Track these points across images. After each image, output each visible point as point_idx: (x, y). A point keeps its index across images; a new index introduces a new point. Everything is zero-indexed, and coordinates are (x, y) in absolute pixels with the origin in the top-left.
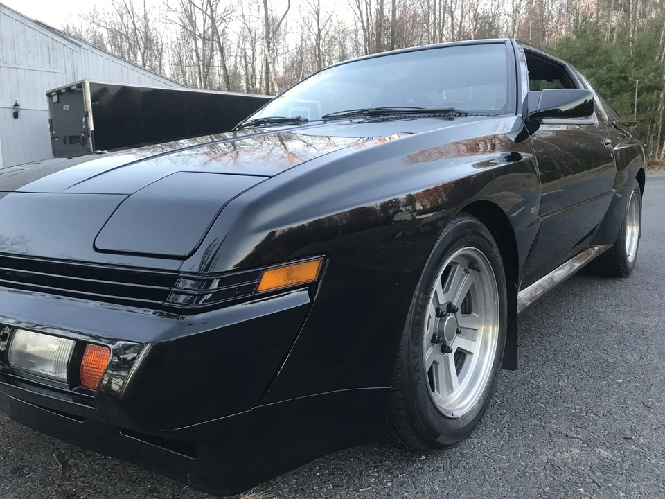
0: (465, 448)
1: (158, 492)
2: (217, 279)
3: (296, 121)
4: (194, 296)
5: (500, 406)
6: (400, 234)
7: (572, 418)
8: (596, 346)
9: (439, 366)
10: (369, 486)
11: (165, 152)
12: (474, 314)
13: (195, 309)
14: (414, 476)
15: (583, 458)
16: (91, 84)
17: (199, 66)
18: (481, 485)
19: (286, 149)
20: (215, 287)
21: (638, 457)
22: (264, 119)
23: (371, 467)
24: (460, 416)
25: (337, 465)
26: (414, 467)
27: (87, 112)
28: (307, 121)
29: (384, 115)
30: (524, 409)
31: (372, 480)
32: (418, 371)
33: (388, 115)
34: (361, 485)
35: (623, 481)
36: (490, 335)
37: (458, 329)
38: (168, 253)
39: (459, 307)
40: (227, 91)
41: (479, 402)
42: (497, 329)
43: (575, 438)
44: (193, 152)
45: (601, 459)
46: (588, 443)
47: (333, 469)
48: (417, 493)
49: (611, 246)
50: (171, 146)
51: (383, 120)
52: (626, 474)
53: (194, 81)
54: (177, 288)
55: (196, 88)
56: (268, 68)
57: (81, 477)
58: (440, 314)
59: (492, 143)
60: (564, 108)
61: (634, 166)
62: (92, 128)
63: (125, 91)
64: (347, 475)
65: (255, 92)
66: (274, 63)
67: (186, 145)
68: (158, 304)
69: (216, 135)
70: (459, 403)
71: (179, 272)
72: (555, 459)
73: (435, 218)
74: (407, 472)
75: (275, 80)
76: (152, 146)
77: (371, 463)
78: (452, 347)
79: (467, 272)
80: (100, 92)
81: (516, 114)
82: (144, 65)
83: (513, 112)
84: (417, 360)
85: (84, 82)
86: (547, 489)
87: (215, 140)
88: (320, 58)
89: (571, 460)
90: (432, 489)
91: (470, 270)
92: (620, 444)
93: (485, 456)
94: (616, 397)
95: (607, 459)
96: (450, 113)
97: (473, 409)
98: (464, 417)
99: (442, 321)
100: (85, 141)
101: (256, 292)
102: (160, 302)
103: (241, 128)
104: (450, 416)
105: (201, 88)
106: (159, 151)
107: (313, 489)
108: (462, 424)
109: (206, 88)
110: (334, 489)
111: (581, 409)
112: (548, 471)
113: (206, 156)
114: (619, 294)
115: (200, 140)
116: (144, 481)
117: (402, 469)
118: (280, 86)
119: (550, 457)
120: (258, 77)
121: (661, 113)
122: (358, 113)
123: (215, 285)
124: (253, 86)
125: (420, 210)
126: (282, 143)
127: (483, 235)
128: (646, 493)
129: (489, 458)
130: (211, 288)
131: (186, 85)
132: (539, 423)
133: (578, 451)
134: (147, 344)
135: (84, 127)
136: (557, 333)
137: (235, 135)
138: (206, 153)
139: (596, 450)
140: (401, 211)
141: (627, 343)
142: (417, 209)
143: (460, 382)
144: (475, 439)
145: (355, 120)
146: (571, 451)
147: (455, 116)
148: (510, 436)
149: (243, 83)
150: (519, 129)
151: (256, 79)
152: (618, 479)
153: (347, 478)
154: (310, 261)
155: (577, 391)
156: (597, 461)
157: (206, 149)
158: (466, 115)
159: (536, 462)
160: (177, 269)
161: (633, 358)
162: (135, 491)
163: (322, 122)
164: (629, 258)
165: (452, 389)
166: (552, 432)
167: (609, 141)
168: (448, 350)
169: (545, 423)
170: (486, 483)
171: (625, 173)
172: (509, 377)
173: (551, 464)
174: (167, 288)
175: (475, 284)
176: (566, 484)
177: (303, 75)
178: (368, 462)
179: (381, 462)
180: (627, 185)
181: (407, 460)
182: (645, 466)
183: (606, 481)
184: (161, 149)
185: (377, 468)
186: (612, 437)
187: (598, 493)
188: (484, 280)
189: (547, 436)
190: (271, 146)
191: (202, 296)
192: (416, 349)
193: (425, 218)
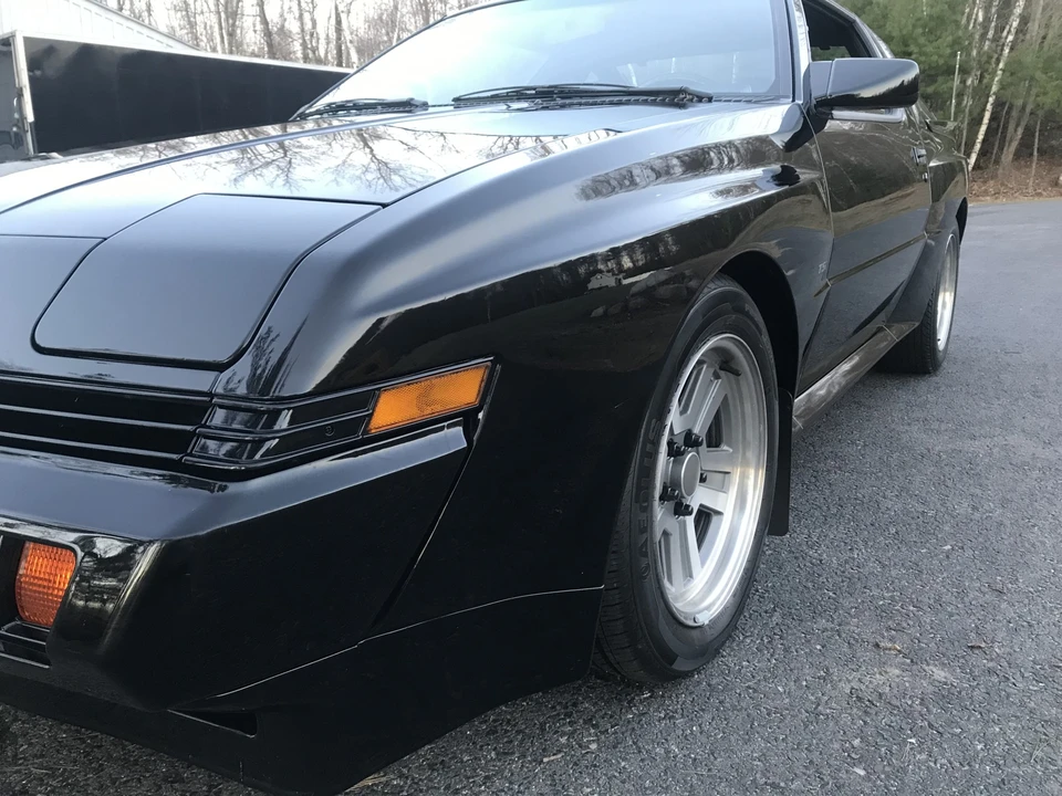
0: (714, 673)
1: (182, 781)
2: (289, 409)
3: (407, 107)
4: (243, 442)
5: (763, 597)
6: (600, 311)
7: (883, 613)
8: (902, 489)
9: (672, 539)
10: (559, 751)
11: (163, 157)
12: (725, 448)
13: (247, 470)
14: (633, 729)
15: (907, 685)
16: (27, 40)
17: (219, 13)
18: (749, 740)
19: (374, 156)
20: (285, 426)
21: (995, 679)
22: (348, 102)
23: (558, 715)
24: (706, 622)
25: (499, 714)
26: (633, 713)
27: (21, 89)
28: (425, 106)
29: (562, 98)
30: (803, 602)
31: (563, 740)
32: (646, 555)
33: (570, 98)
34: (544, 750)
35: (977, 722)
36: (751, 482)
37: (702, 475)
38: (186, 357)
39: (703, 437)
40: (270, 58)
41: (734, 595)
42: (762, 474)
43: (890, 649)
44: (213, 158)
45: (937, 684)
46: (914, 658)
47: (494, 721)
48: (642, 760)
49: (917, 324)
50: (173, 148)
51: (563, 107)
52: (981, 709)
53: (211, 39)
54: (209, 427)
55: (214, 50)
56: (339, 22)
57: (35, 756)
58: (674, 452)
59: (755, 151)
60: (867, 93)
61: (954, 195)
62: (30, 117)
63: (87, 52)
64: (518, 732)
65: (319, 61)
66: (349, 12)
67: (200, 147)
68: (173, 460)
69: (252, 130)
70: (702, 600)
71: (210, 395)
72: (863, 687)
73: (653, 282)
74: (621, 723)
75: (351, 42)
76: (140, 147)
77: (558, 708)
78: (692, 504)
79: (717, 376)
80: (42, 53)
81: (793, 101)
82: (121, 9)
83: (787, 97)
84: (645, 536)
85: (13, 36)
86: (856, 742)
87: (251, 138)
88: (426, 8)
89: (888, 688)
90: (668, 752)
91: (722, 373)
92: (963, 657)
93: (749, 687)
94: (945, 575)
95: (946, 684)
96: (681, 96)
97: (725, 608)
98: (713, 622)
99: (678, 463)
100: (18, 141)
101: (366, 431)
102: (174, 456)
103: (304, 117)
104: (691, 623)
105: (224, 52)
106: (153, 156)
107: (462, 762)
108: (711, 634)
109: (231, 52)
110: (500, 760)
111: (892, 598)
112: (855, 710)
113: (233, 166)
114: (927, 401)
115: (226, 137)
116: (155, 761)
117: (611, 717)
118: (360, 51)
119: (855, 684)
120: (322, 37)
121: (967, 110)
122: (519, 94)
123: (283, 422)
124: (314, 53)
125: (629, 269)
126: (366, 145)
127: (748, 312)
128: (1017, 742)
129: (755, 691)
130: (276, 428)
131: (197, 46)
132: (830, 625)
133: (897, 672)
134: (151, 542)
135: (16, 116)
136: (840, 469)
137: (285, 129)
138: (233, 161)
139: (926, 668)
140: (601, 271)
141: (949, 483)
142: (626, 267)
143: (703, 563)
144: (728, 658)
145: (515, 105)
146: (886, 672)
147: (691, 100)
148: (787, 650)
149: (297, 47)
150: (794, 129)
151: (318, 39)
152: (969, 719)
153: (520, 737)
154: (466, 369)
155: (884, 566)
156: (931, 689)
157: (235, 154)
158: (710, 100)
159: (834, 693)
160: (206, 389)
161: (963, 508)
162: (139, 780)
163: (452, 108)
164: (939, 343)
165: (691, 576)
166: (852, 641)
167: (923, 152)
168: (686, 511)
169: (840, 625)
170: (757, 736)
171: (941, 206)
172: (772, 546)
173: (857, 697)
174: (188, 428)
175: (729, 396)
176: (887, 730)
177: (399, 36)
178: (553, 707)
179: (575, 705)
180: (943, 225)
181: (620, 701)
182: (1008, 696)
183: (951, 723)
184: (157, 153)
185: (570, 717)
186: (948, 645)
187: (939, 745)
188: (745, 390)
189: (845, 648)
190: (349, 150)
191: (259, 443)
192: (643, 516)
193: (637, 282)
